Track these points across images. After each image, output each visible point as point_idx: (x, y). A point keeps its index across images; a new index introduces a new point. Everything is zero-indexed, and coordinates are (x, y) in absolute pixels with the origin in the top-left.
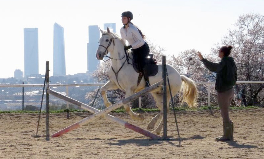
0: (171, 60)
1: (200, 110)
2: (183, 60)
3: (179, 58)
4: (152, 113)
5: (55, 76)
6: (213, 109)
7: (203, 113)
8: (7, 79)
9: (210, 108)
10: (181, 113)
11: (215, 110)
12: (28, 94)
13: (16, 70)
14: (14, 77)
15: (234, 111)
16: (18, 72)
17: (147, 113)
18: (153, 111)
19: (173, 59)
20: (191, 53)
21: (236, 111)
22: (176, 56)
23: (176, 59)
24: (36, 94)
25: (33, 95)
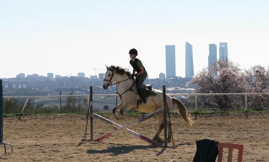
0: (244, 73)
1: (240, 113)
2: (252, 72)
3: (249, 71)
4: (205, 115)
5: (187, 77)
6: (249, 112)
7: (242, 115)
8: (154, 79)
9: (246, 112)
10: (226, 115)
11: (250, 113)
12: (169, 90)
13: (161, 73)
14: (159, 78)
15: (264, 114)
16: (161, 75)
17: (201, 115)
18: (206, 114)
19: (245, 71)
20: (257, 68)
21: (265, 113)
22: (247, 70)
23: (247, 72)
24: (174, 90)
25: (171, 90)
